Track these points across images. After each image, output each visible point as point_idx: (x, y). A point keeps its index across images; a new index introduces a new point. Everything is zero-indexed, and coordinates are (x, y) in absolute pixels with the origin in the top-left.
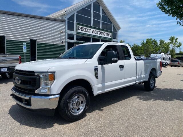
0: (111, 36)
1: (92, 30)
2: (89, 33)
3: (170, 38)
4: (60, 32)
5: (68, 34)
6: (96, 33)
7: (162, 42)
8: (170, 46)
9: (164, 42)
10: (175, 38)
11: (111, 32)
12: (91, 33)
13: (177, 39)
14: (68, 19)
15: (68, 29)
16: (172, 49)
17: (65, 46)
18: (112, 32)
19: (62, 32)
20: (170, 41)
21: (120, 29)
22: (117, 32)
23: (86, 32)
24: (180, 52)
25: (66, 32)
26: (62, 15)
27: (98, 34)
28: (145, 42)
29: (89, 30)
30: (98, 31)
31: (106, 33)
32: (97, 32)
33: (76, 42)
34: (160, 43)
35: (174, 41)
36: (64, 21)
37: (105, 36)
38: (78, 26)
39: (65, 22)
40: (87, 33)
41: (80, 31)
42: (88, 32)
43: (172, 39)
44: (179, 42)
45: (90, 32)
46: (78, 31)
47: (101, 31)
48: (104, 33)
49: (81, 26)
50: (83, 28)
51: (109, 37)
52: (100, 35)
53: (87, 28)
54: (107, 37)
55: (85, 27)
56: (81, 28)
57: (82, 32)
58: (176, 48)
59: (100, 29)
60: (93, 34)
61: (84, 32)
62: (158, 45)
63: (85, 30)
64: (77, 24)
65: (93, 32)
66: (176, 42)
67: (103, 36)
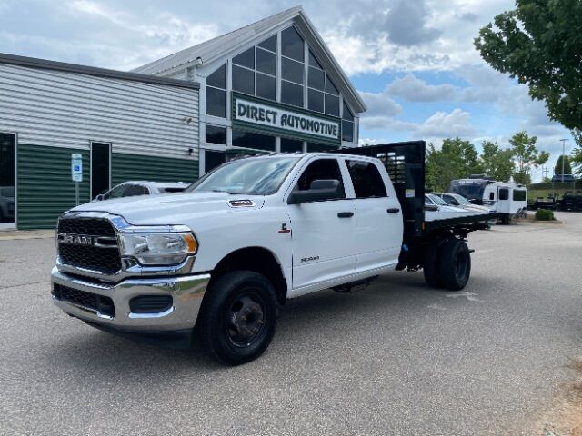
0: (337, 132)
1: (281, 112)
2: (271, 124)
3: (514, 137)
4: (184, 120)
5: (207, 126)
6: (292, 126)
7: (489, 149)
9: (496, 148)
10: (530, 137)
12: (278, 124)
13: (534, 140)
14: (208, 81)
15: (208, 112)
16: (522, 171)
17: (198, 161)
18: (337, 120)
19: (190, 120)
20: (515, 147)
21: (364, 110)
22: (355, 119)
23: (264, 120)
24: (546, 179)
25: (201, 119)
26: (190, 69)
27: (297, 126)
28: (439, 147)
29: (270, 116)
30: (298, 119)
31: (322, 124)
32: (295, 121)
33: (233, 150)
34: (483, 153)
35: (526, 146)
36: (196, 87)
37: (319, 133)
38: (238, 101)
39: (199, 90)
40: (266, 123)
41: (244, 118)
42: (269, 120)
43: (519, 139)
44: (539, 152)
45: (274, 122)
46: (238, 117)
47: (306, 118)
48: (317, 123)
49: (246, 103)
50: (253, 108)
51: (332, 136)
52: (305, 131)
53: (266, 108)
54: (324, 135)
55: (258, 106)
56: (247, 109)
57: (250, 120)
58: (532, 166)
59: (305, 110)
60: (285, 127)
61: (257, 119)
62: (479, 158)
63: (258, 115)
64: (235, 95)
65: (285, 120)
66: (532, 148)
67: (314, 133)
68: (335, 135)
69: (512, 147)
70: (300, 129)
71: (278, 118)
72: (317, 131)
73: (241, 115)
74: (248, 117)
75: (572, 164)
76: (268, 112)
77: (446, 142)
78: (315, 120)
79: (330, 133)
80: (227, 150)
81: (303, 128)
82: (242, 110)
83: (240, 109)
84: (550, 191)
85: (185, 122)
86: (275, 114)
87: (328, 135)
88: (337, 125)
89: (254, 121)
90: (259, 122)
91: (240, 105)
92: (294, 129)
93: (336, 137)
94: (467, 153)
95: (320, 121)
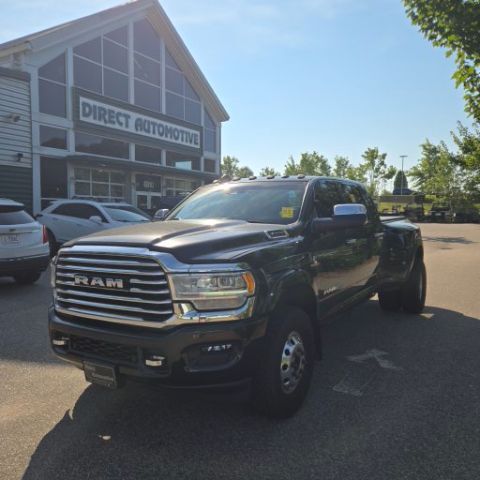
0: (199, 141)
1: (134, 116)
2: (123, 128)
3: (366, 153)
4: (10, 117)
5: (41, 127)
6: (148, 131)
7: (341, 163)
8: (365, 176)
9: (347, 163)
10: (380, 153)
11: (196, 130)
12: (132, 129)
13: (384, 156)
14: (42, 71)
15: (43, 109)
16: (372, 185)
17: (31, 169)
18: (199, 128)
19: (17, 119)
20: (367, 162)
21: (227, 118)
22: (218, 128)
23: (114, 123)
24: (385, 192)
25: (33, 118)
26: (16, 56)
27: (154, 132)
28: (298, 162)
29: (122, 119)
30: (154, 124)
31: (182, 132)
32: (151, 127)
33: (75, 156)
34: (336, 167)
35: (377, 161)
36: (26, 78)
37: (179, 141)
38: (82, 99)
39: (29, 81)
40: (117, 126)
41: (90, 120)
42: (121, 124)
43: (372, 155)
44: (388, 166)
45: (127, 126)
46: (82, 118)
47: (164, 123)
48: (176, 129)
49: (92, 102)
50: (101, 109)
51: (193, 145)
52: (163, 138)
53: (117, 110)
54: (184, 143)
55: (107, 107)
56: (93, 109)
57: (97, 122)
58: (381, 180)
59: (162, 114)
60: (139, 133)
61: (105, 122)
62: (332, 171)
63: (107, 117)
64: (77, 93)
65: (139, 124)
66: (382, 163)
67: (174, 141)
68: (196, 144)
69: (364, 162)
70: (157, 136)
71: (132, 123)
72: (177, 138)
73: (85, 115)
74: (95, 118)
76: (119, 114)
77: (305, 156)
78: (174, 126)
79: (191, 141)
80: (69, 157)
81: (161, 135)
82: (87, 109)
83: (84, 109)
84: (394, 204)
85: (12, 120)
86: (127, 117)
87: (188, 144)
88: (198, 133)
89: (102, 123)
90: (108, 125)
91: (85, 104)
92: (151, 135)
93: (198, 147)
94: (322, 167)
95: (179, 128)
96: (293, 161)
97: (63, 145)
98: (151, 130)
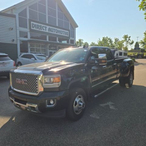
1: (48, 27)
2: (45, 31)
3: (124, 36)
4: (10, 29)
5: (20, 31)
6: (52, 32)
7: (116, 40)
8: (123, 44)
9: (118, 40)
10: (128, 36)
11: (68, 31)
12: (47, 31)
13: (130, 37)
14: (19, 14)
15: (20, 26)
16: (126, 47)
17: (17, 44)
18: (69, 30)
19: (12, 29)
20: (124, 39)
21: (77, 27)
22: (74, 30)
23: (42, 29)
24: (132, 49)
25: (17, 29)
26: (12, 10)
27: (54, 32)
29: (44, 28)
30: (54, 29)
31: (63, 32)
32: (53, 30)
33: (30, 40)
34: (115, 41)
35: (128, 39)
37: (62, 35)
38: (32, 22)
39: (15, 17)
40: (43, 30)
41: (34, 29)
42: (44, 30)
43: (126, 37)
44: (131, 41)
45: (46, 30)
46: (32, 28)
47: (57, 29)
48: (61, 31)
49: (35, 23)
50: (38, 25)
51: (67, 36)
52: (57, 34)
53: (42, 25)
54: (64, 35)
55: (39, 24)
56: (35, 25)
57: (37, 29)
58: (129, 45)
59: (57, 26)
60: (49, 32)
61: (39, 29)
62: (113, 43)
63: (39, 28)
64: (30, 20)
65: (49, 29)
66: (129, 39)
67: (60, 34)
68: (68, 35)
69: (123, 39)
70: (55, 33)
71: (47, 29)
72: (61, 34)
73: (33, 27)
74: (36, 28)
75: (140, 44)
76: (43, 27)
77: (104, 38)
78: (60, 30)
79: (66, 35)
80: (28, 40)
81: (56, 33)
82: (33, 26)
83: (32, 26)
84: (133, 53)
85: (11, 30)
86: (46, 27)
87: (65, 35)
88: (68, 32)
89: (38, 30)
90: (40, 30)
91: (33, 24)
92: (53, 33)
93: (68, 36)
94: (110, 41)
95: (62, 30)
96: (100, 40)
97: (26, 37)
98: (53, 31)
